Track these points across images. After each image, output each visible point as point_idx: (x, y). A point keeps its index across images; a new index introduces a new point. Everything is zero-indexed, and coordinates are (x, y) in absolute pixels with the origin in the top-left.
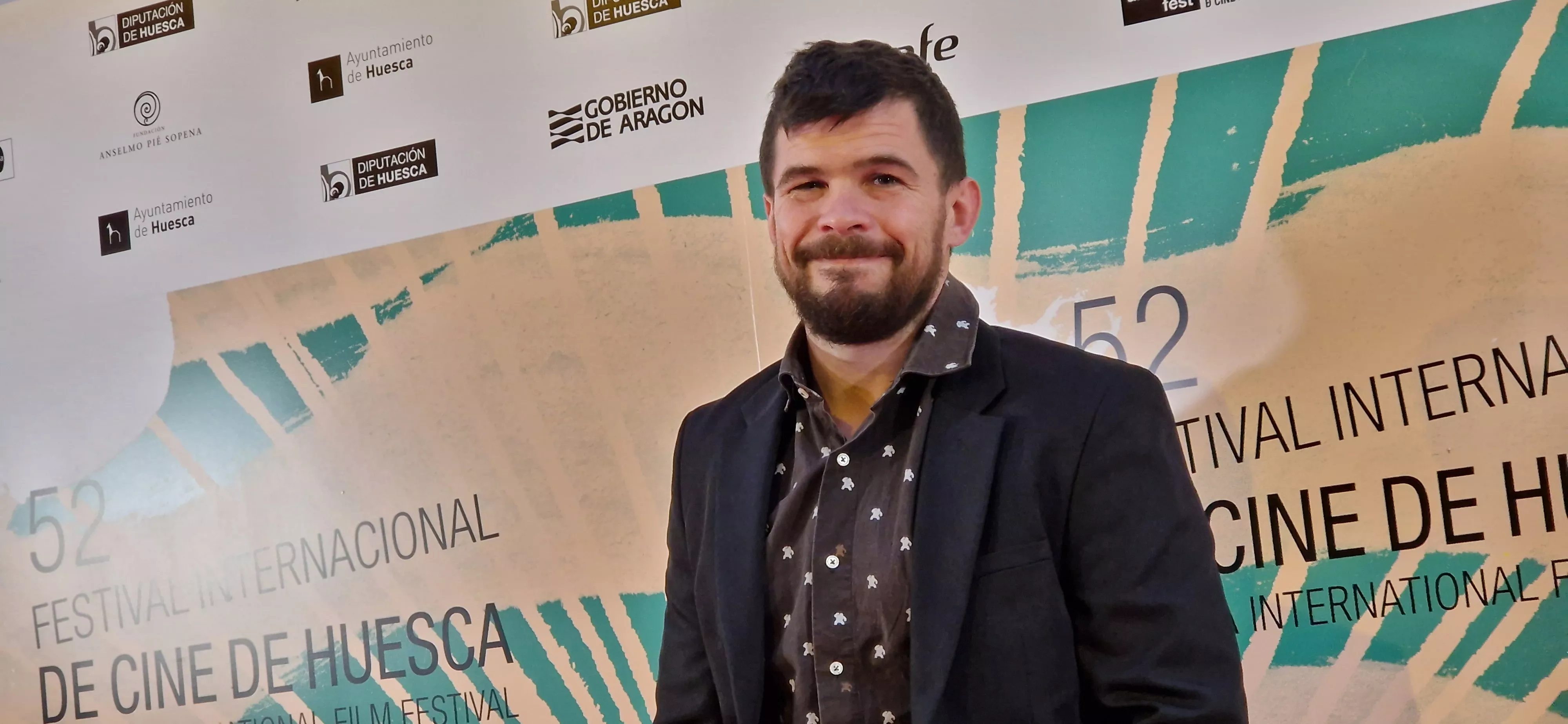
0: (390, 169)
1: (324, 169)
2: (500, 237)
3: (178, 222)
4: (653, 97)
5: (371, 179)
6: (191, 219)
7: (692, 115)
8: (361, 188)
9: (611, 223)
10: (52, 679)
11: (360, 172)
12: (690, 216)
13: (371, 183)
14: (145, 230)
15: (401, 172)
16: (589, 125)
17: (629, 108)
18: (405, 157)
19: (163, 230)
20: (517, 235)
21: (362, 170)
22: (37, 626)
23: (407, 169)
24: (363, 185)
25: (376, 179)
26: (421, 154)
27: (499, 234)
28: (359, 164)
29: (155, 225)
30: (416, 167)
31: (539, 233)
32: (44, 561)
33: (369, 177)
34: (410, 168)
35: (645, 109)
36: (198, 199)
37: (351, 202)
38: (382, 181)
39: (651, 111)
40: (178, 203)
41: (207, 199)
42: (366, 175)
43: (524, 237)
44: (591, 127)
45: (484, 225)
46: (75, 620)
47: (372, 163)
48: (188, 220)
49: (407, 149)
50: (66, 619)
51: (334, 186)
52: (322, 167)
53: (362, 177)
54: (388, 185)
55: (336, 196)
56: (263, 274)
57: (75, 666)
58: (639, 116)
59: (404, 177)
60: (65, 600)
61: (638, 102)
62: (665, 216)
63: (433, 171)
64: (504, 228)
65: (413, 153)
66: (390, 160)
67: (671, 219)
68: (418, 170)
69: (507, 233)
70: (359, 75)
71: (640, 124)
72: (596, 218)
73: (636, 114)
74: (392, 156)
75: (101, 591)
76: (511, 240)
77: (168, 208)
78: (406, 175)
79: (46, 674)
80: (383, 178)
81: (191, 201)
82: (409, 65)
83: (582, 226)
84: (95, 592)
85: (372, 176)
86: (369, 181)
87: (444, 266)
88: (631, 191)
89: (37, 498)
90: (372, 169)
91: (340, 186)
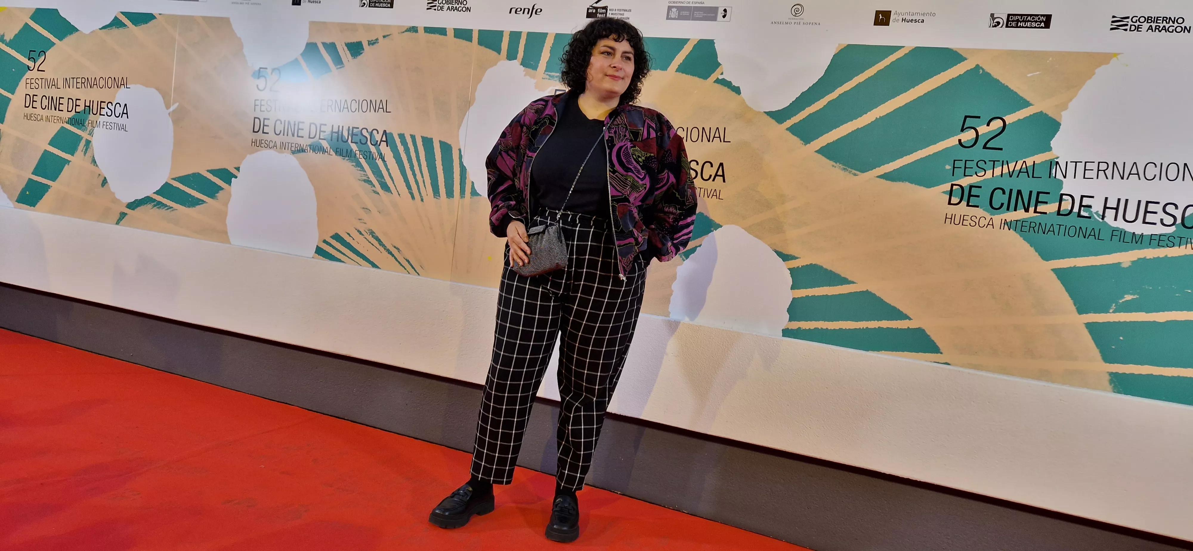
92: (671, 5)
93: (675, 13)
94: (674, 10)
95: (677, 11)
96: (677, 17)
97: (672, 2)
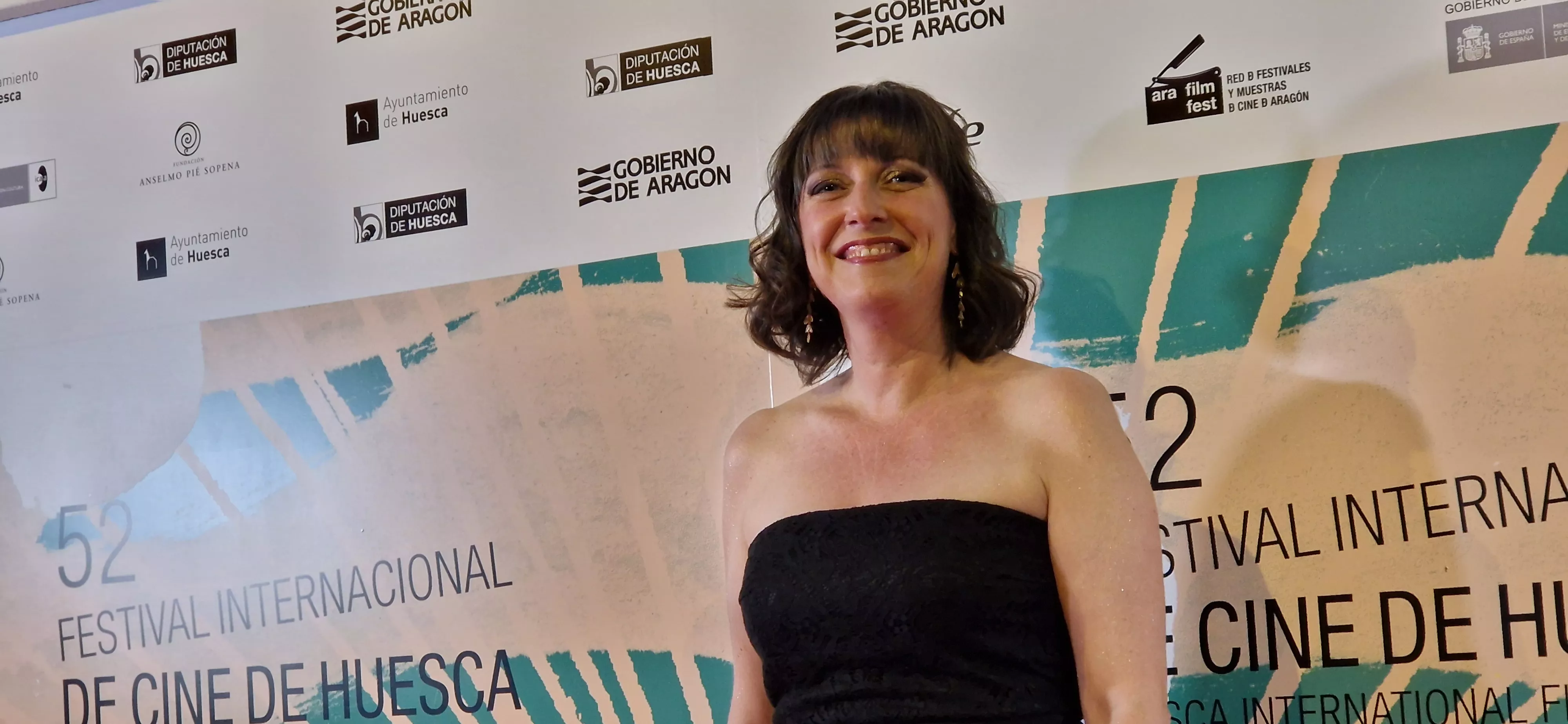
0: (421, 215)
1: (357, 211)
2: (526, 290)
3: (214, 253)
4: (681, 161)
5: (402, 224)
6: (226, 251)
7: (719, 183)
8: (392, 232)
9: (634, 285)
10: (75, 691)
11: (392, 216)
12: (713, 283)
13: (402, 228)
14: (181, 258)
15: (432, 219)
16: (617, 186)
17: (658, 171)
18: (436, 204)
19: (198, 260)
20: (541, 289)
21: (394, 214)
22: (62, 639)
23: (438, 216)
24: (394, 229)
25: (407, 224)
26: (451, 202)
27: (524, 287)
28: (391, 208)
29: (191, 254)
30: (446, 215)
31: (564, 289)
32: (73, 577)
33: (400, 222)
34: (440, 216)
35: (673, 173)
36: (234, 232)
37: (382, 245)
38: (413, 226)
39: (679, 176)
40: (214, 234)
41: (242, 232)
42: (397, 219)
43: (549, 291)
44: (619, 187)
45: (509, 278)
46: (99, 636)
47: (404, 208)
48: (223, 251)
49: (438, 196)
50: (91, 634)
51: (366, 229)
52: (355, 208)
53: (393, 221)
54: (419, 231)
55: (367, 238)
56: (293, 310)
57: (98, 681)
58: (667, 180)
59: (434, 224)
60: (90, 616)
61: (666, 165)
62: (688, 281)
63: (462, 220)
64: (530, 281)
65: (444, 201)
66: (421, 206)
67: (693, 284)
68: (449, 218)
69: (533, 286)
70: (394, 120)
71: (667, 187)
72: (620, 278)
73: (663, 178)
74: (423, 203)
75: (125, 610)
76: (536, 293)
77: (204, 239)
78: (436, 222)
79: (70, 686)
80: (414, 224)
81: (226, 233)
82: (444, 114)
83: (606, 285)
84: (118, 610)
85: (404, 221)
86: (400, 226)
87: (469, 315)
88: (656, 254)
89: (67, 514)
90: (404, 214)
91: (371, 228)
92: (1455, 16)
93: (1478, 42)
94: (1472, 32)
95: (1487, 35)
96: (1488, 56)
97: (1459, 8)
